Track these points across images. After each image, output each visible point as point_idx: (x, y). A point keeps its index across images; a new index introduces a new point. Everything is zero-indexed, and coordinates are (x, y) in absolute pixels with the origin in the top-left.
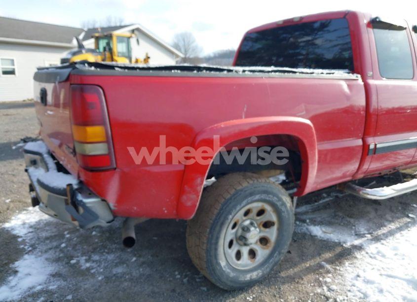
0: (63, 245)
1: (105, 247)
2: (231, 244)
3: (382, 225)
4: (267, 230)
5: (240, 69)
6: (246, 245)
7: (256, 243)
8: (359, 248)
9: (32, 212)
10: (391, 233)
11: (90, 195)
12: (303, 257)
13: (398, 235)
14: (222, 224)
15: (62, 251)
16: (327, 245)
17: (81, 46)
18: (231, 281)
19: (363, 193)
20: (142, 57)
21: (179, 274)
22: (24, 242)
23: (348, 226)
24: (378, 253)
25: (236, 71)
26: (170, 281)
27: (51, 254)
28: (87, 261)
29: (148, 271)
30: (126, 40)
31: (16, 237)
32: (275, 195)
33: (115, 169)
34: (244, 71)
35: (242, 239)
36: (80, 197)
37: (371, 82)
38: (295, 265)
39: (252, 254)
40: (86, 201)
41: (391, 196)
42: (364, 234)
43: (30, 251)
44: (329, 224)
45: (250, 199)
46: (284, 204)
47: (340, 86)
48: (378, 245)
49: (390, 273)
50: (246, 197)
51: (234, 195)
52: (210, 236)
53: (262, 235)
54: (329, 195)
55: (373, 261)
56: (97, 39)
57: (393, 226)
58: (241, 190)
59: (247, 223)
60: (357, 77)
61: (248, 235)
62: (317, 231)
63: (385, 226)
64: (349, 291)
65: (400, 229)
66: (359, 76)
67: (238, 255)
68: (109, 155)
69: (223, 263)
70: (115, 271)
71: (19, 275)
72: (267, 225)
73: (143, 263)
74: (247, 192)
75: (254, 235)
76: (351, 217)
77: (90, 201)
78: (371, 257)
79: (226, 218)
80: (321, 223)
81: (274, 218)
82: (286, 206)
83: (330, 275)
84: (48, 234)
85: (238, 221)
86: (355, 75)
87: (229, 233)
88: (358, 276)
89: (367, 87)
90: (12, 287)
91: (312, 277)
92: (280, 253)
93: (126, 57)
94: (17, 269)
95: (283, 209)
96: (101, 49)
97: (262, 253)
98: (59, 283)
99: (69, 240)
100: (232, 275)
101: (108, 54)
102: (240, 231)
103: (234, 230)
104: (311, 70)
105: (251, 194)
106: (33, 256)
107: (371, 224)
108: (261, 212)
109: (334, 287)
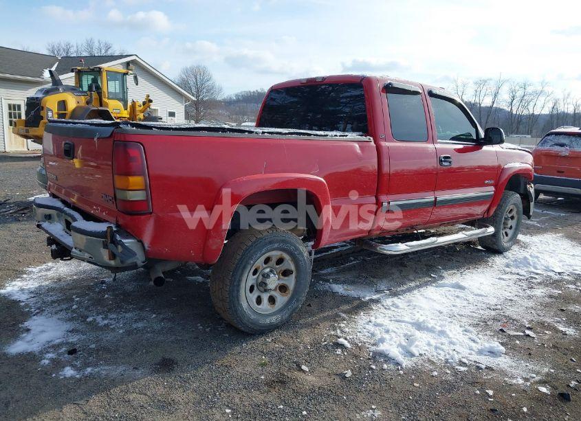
0: (75, 307)
1: (121, 308)
2: (252, 289)
3: (403, 284)
4: (286, 278)
5: (259, 130)
6: (266, 291)
7: (275, 290)
8: (377, 301)
9: (28, 279)
10: (410, 290)
11: (129, 235)
12: (322, 309)
13: (416, 292)
14: (244, 268)
15: (74, 311)
16: (346, 300)
17: (56, 83)
18: (252, 323)
19: (380, 248)
20: (140, 100)
21: (201, 325)
22: (27, 305)
23: (371, 284)
24: (393, 305)
25: (256, 133)
26: (193, 331)
27: (62, 315)
28: (103, 319)
29: (169, 325)
30: (120, 77)
31: (16, 302)
32: (292, 244)
33: (151, 213)
34: (263, 133)
35: (262, 286)
36: (118, 238)
37: (384, 144)
38: (314, 315)
39: (272, 300)
40: (124, 241)
41: (405, 252)
42: (383, 290)
43: (38, 313)
44: (353, 283)
45: (269, 247)
46: (301, 253)
47: (353, 147)
48: (395, 299)
49: (399, 318)
50: (266, 245)
51: (255, 242)
52: (233, 279)
53: (281, 282)
54: (356, 259)
55: (386, 312)
56: (80, 74)
57: (413, 284)
58: (261, 239)
59: (267, 270)
60: (369, 139)
61: (268, 281)
62: (339, 289)
63: (406, 284)
64: (360, 332)
65: (418, 287)
66: (372, 138)
67: (259, 301)
68: (147, 200)
69: (245, 305)
70: (134, 326)
71: (32, 332)
72: (286, 273)
73: (163, 319)
74: (267, 241)
75: (273, 281)
76: (374, 277)
77: (128, 242)
78: (386, 308)
79: (247, 263)
80: (344, 283)
81: (292, 267)
82: (303, 256)
83: (345, 322)
84: (54, 298)
85: (259, 267)
86: (368, 137)
87: (249, 279)
88: (370, 322)
89: (378, 148)
90: (28, 342)
91: (327, 324)
92: (297, 301)
93: (119, 100)
94: (29, 327)
95: (301, 258)
96: (85, 88)
97: (281, 299)
98: (78, 337)
99: (79, 303)
100: (253, 317)
101: (95, 95)
102: (261, 277)
103: (255, 277)
104: (326, 133)
105: (270, 243)
106: (42, 317)
107: (392, 283)
108: (280, 261)
109: (347, 330)
